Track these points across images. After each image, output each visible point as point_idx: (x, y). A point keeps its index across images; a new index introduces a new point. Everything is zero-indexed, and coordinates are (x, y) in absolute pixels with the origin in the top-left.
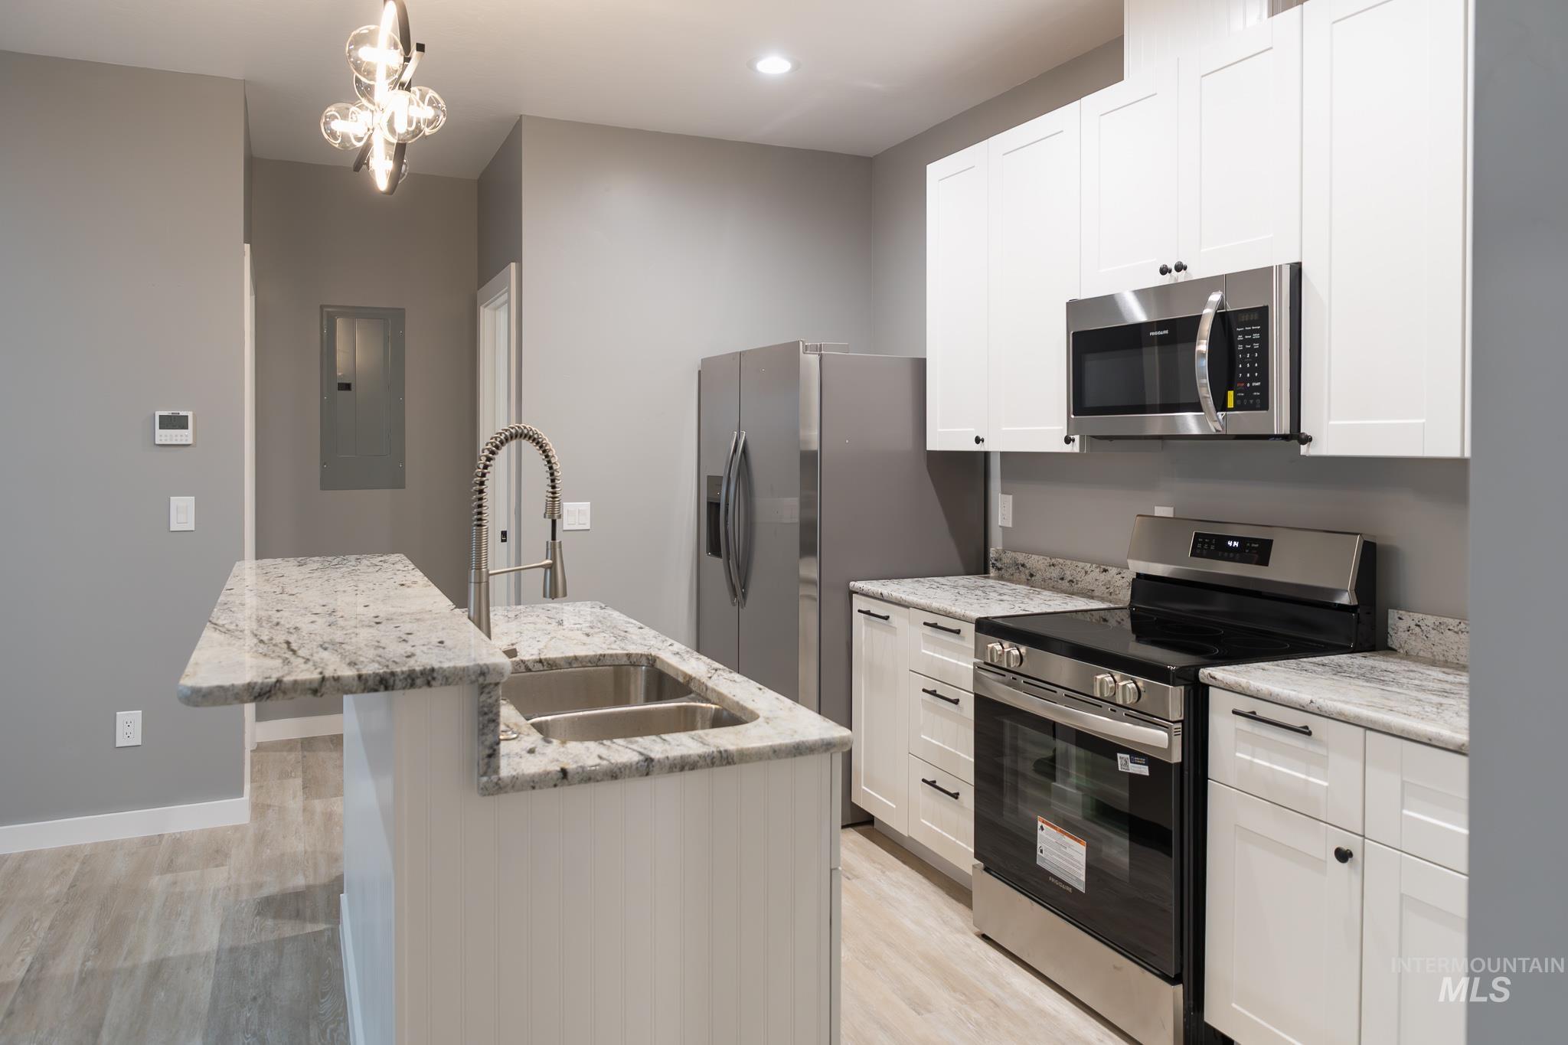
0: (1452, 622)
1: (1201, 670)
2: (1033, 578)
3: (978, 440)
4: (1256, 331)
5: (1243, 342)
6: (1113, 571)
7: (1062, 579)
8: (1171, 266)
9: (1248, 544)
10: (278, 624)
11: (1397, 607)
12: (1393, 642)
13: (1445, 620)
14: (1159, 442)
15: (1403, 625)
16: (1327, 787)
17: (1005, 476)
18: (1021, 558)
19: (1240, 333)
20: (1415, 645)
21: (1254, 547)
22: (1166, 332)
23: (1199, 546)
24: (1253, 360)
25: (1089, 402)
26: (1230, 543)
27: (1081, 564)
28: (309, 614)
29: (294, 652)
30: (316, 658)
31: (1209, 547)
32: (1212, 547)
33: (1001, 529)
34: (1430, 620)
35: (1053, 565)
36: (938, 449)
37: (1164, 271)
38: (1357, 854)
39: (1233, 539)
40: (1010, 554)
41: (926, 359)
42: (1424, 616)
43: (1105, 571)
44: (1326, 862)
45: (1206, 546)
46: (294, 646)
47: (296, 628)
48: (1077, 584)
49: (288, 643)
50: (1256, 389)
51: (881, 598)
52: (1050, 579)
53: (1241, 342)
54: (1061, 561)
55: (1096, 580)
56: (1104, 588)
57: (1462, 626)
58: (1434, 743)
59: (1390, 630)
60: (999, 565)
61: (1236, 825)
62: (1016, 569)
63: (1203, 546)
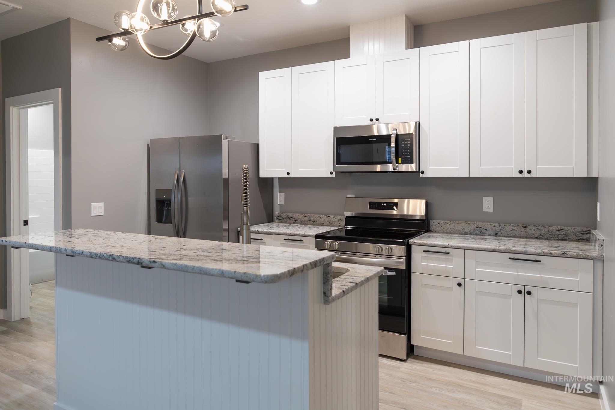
0: (448, 222)
1: (409, 241)
2: (296, 222)
3: (288, 173)
4: (409, 141)
5: (404, 144)
6: (332, 216)
7: (310, 221)
9: (389, 204)
11: (431, 219)
12: (431, 229)
13: (447, 221)
15: (434, 224)
16: (453, 267)
17: (280, 187)
18: (290, 215)
19: (403, 141)
20: (438, 229)
21: (391, 205)
22: (375, 139)
23: (371, 206)
24: (407, 149)
25: (342, 161)
26: (383, 204)
27: (317, 215)
31: (375, 206)
32: (377, 206)
33: (279, 205)
34: (442, 222)
35: (306, 216)
36: (265, 177)
37: (371, 120)
38: (463, 284)
39: (384, 203)
40: (285, 214)
41: (259, 144)
42: (440, 221)
43: (329, 217)
44: (453, 288)
45: (374, 206)
48: (316, 222)
50: (409, 158)
51: (258, 232)
52: (304, 221)
53: (403, 144)
54: (309, 215)
55: (325, 220)
56: (328, 222)
57: (451, 222)
58: (486, 250)
59: (430, 226)
60: (280, 218)
61: (422, 284)
62: (288, 219)
63: (373, 206)
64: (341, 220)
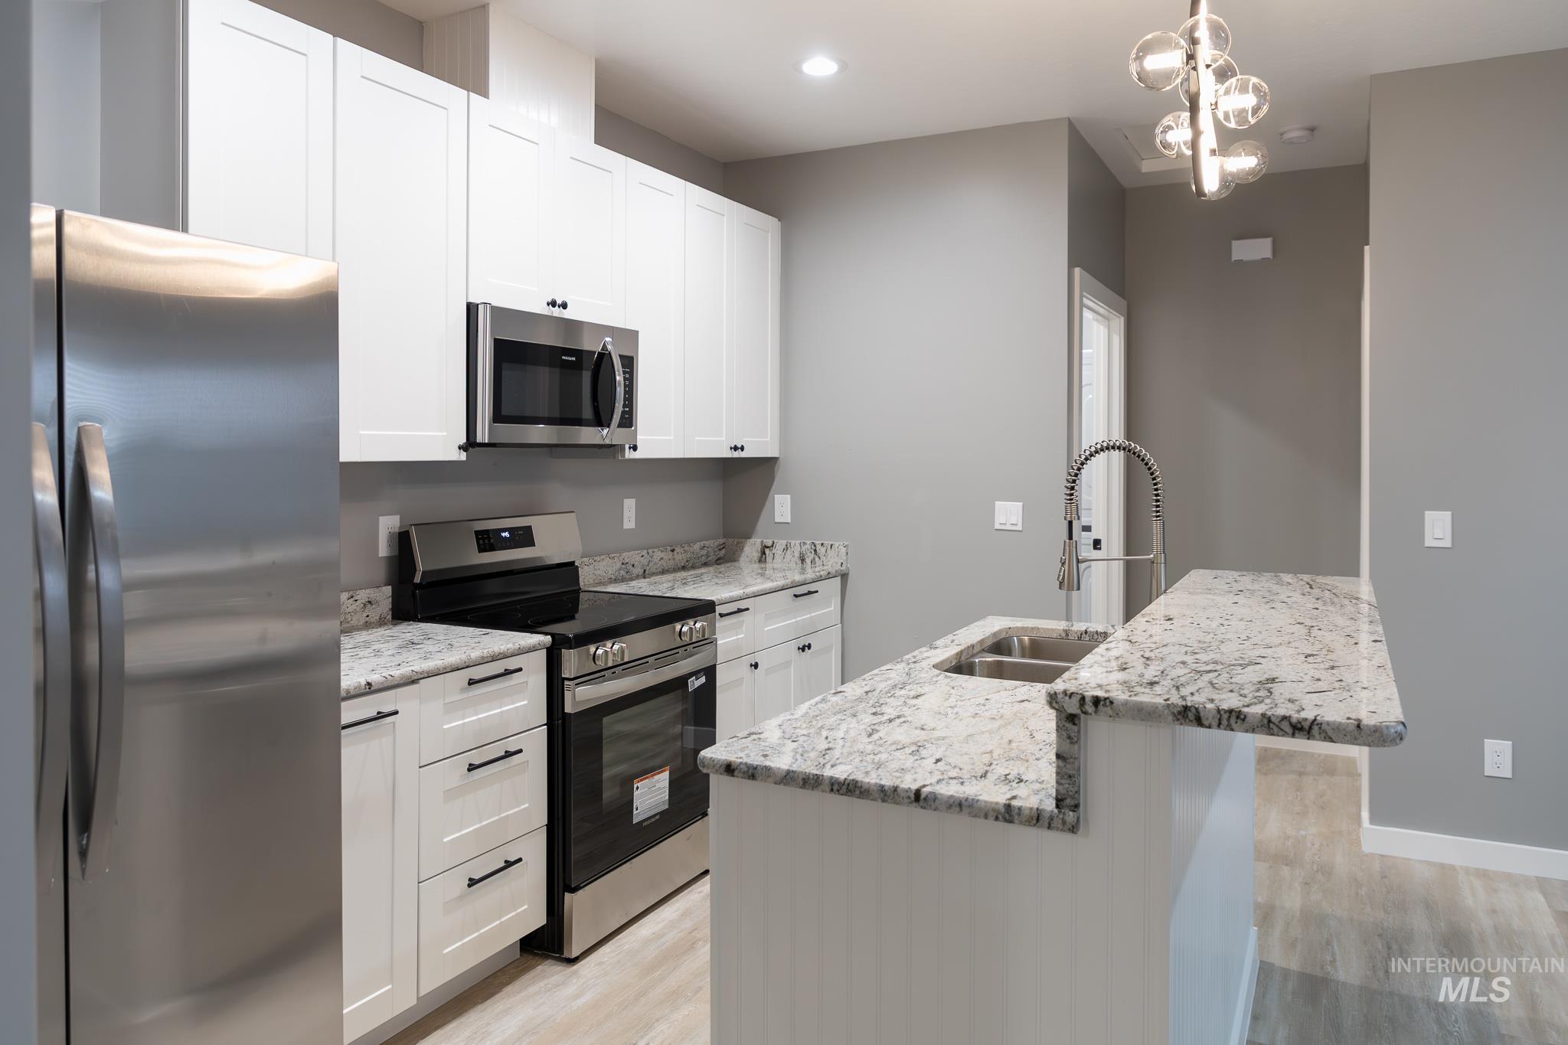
4: (627, 373)
8: (559, 302)
9: (516, 533)
10: (1318, 599)
14: (546, 449)
21: (520, 534)
22: (574, 359)
23: (481, 542)
25: (505, 411)
26: (503, 534)
28: (1290, 603)
29: (1308, 584)
30: (1296, 580)
37: (553, 304)
39: (504, 530)
45: (487, 541)
46: (1308, 586)
47: (1304, 595)
49: (1311, 588)
50: (627, 413)
63: (484, 541)
64: (370, 602)
